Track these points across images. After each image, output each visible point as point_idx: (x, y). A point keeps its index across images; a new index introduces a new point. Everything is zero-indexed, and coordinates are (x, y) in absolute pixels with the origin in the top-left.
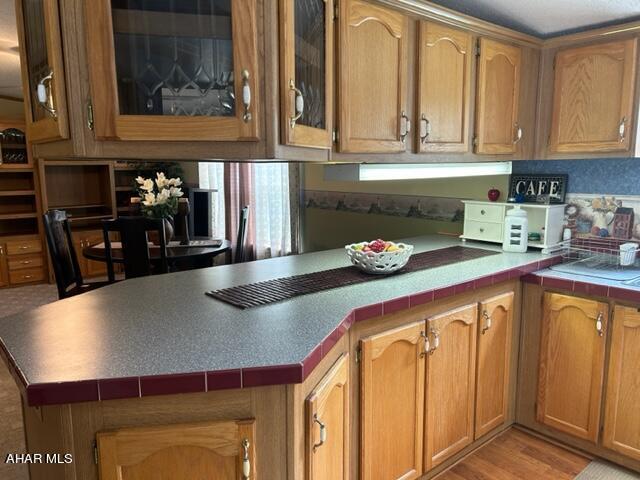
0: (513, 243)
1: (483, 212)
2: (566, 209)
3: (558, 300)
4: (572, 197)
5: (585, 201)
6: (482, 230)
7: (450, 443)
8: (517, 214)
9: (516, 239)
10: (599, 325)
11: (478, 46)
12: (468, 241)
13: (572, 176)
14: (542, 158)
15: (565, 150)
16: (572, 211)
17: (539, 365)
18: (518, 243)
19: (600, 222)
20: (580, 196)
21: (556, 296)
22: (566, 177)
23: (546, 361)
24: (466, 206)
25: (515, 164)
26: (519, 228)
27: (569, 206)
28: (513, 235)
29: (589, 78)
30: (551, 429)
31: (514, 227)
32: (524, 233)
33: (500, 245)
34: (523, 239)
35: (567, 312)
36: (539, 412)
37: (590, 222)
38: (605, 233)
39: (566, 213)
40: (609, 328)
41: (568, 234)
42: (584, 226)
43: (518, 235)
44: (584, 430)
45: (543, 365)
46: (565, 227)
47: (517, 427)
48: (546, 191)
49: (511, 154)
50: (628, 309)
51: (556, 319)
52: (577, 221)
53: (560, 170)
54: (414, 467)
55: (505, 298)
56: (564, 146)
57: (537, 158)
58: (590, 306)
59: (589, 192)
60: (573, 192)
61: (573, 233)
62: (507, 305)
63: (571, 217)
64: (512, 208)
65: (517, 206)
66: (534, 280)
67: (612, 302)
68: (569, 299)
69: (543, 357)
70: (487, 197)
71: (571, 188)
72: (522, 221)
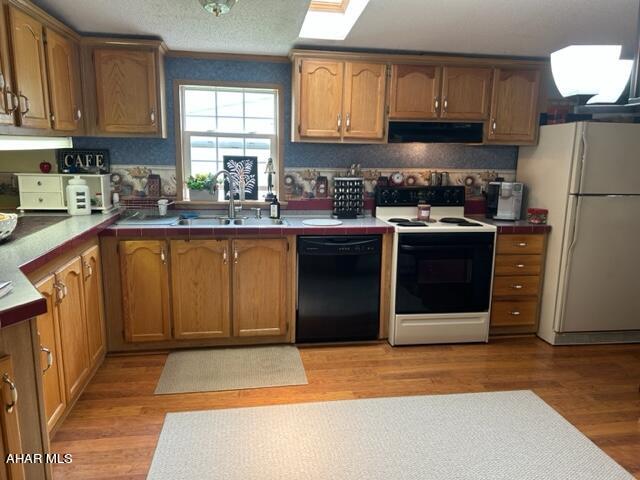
0: (79, 207)
1: (39, 183)
2: (111, 177)
3: (131, 246)
4: (115, 168)
5: (125, 171)
6: (41, 200)
7: (78, 377)
8: (77, 183)
9: (81, 204)
10: (163, 256)
11: (44, 34)
12: (27, 211)
13: (112, 151)
14: (93, 135)
15: (111, 129)
16: (117, 178)
17: (122, 299)
18: (84, 207)
19: (138, 187)
20: (120, 166)
21: (128, 243)
22: (107, 151)
23: (127, 295)
24: (20, 179)
25: (75, 140)
26: (83, 194)
27: (113, 175)
28: (79, 201)
29: (123, 75)
30: (137, 344)
31: (78, 194)
32: (87, 197)
33: (66, 211)
34: (87, 203)
35: (139, 254)
36: (127, 334)
37: (131, 187)
38: (143, 194)
39: (111, 181)
40: (169, 258)
41: (116, 197)
42: (127, 190)
43: (83, 201)
44: (161, 334)
45: (125, 298)
46: (112, 193)
47: (111, 354)
48: (93, 163)
49: (72, 131)
50: (179, 241)
51: (131, 260)
52: (121, 186)
53: (101, 145)
54: (61, 402)
55: (92, 251)
56: (111, 126)
57: (88, 135)
58: (154, 245)
59: (127, 164)
60: (115, 164)
61: (120, 196)
62: (95, 256)
63: (116, 184)
64: (72, 178)
65: (77, 177)
66: (110, 233)
67: (168, 238)
68: (139, 243)
69: (124, 292)
70: (40, 170)
71: (113, 160)
72: (84, 188)
